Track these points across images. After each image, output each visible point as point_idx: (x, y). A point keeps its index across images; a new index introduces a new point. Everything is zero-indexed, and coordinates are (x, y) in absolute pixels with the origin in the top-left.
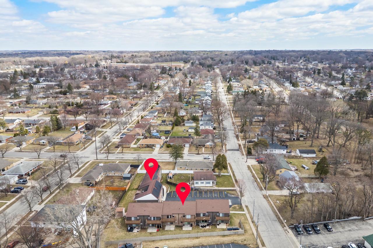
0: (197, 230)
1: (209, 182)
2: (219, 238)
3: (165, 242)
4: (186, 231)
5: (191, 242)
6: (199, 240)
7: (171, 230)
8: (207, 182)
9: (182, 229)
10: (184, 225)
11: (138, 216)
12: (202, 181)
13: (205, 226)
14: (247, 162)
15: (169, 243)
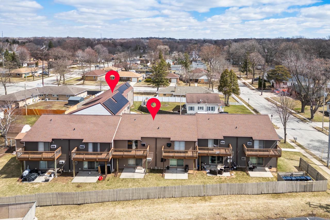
0: (203, 180)
1: (212, 107)
2: (266, 201)
3: (112, 209)
4: (174, 181)
5: (190, 211)
6: (211, 204)
7: (134, 179)
8: (210, 107)
9: (163, 176)
10: (168, 168)
11: (53, 139)
12: (200, 105)
13: (220, 172)
14: (262, 95)
15: (122, 211)
